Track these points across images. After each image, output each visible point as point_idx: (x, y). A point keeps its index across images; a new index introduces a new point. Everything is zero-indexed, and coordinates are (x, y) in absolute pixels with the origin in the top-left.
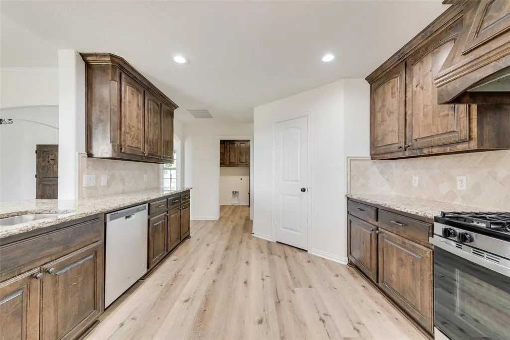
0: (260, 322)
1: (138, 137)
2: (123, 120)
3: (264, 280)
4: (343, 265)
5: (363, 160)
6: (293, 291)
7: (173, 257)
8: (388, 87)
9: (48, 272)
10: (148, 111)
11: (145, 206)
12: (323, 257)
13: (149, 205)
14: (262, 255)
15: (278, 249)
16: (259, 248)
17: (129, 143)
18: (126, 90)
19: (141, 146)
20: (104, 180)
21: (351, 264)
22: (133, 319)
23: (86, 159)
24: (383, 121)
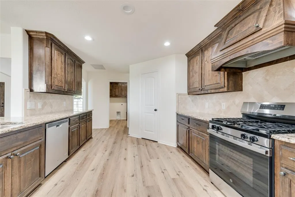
0: (133, 176)
1: (61, 80)
2: (53, 70)
3: (134, 157)
4: (174, 147)
5: (184, 95)
6: (150, 161)
7: (82, 149)
8: (195, 60)
9: (16, 155)
10: (67, 65)
11: (67, 120)
12: (165, 144)
13: (69, 119)
14: (134, 145)
15: (143, 142)
16: (132, 142)
17: (56, 83)
18: (54, 53)
19: (63, 85)
20: (39, 106)
21: (178, 146)
22: (62, 181)
23: (29, 93)
24: (193, 76)
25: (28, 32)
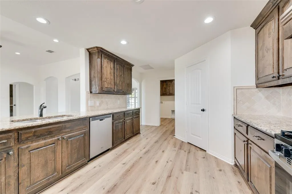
0: (154, 184)
1: (110, 83)
2: (103, 75)
3: (168, 162)
6: (182, 173)
7: (128, 142)
8: (266, 29)
9: (64, 139)
11: (111, 116)
12: (216, 156)
13: (113, 115)
14: (174, 149)
16: (175, 145)
17: (106, 86)
18: (104, 62)
19: (113, 87)
20: (98, 104)
21: (236, 165)
22: (100, 166)
23: (89, 94)
24: (263, 57)
25: (88, 50)
